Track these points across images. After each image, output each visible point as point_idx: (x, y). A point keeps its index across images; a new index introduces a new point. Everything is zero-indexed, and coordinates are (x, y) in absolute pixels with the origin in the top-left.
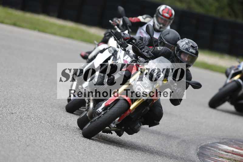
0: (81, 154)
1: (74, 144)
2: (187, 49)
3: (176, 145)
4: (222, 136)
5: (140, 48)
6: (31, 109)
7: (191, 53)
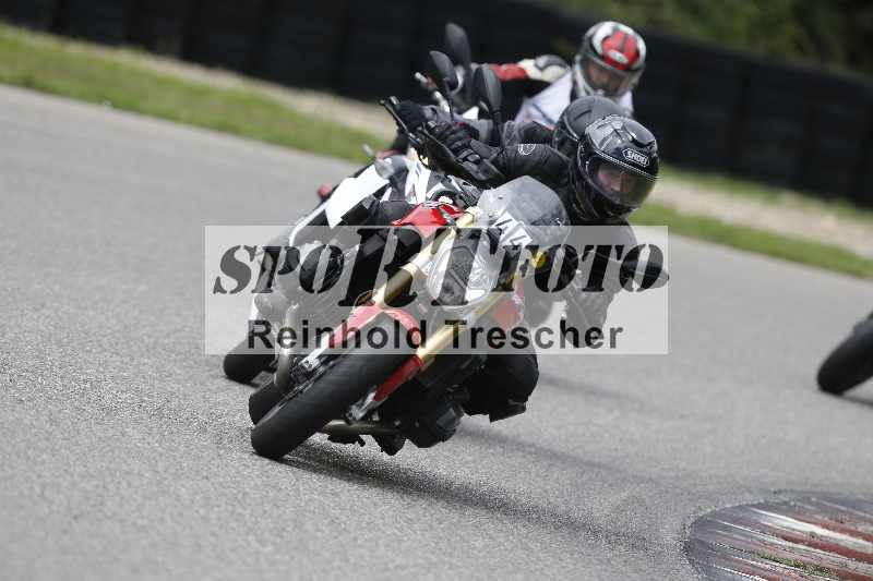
0: (270, 548)
1: (240, 510)
2: (618, 153)
4: (773, 484)
5: (453, 146)
7: (633, 164)
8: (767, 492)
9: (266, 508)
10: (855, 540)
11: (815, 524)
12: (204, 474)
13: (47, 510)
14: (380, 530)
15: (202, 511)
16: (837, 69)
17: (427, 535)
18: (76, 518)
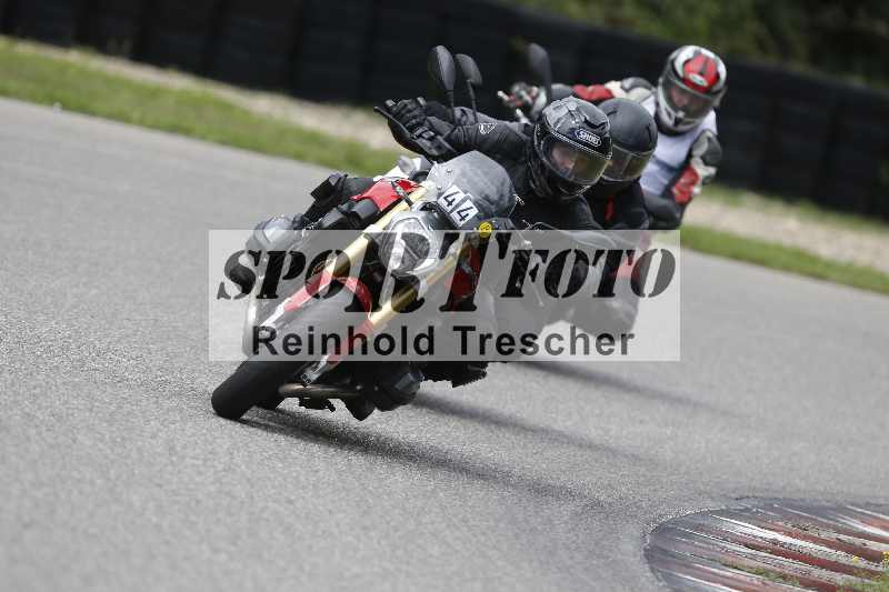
0: (223, 557)
1: (193, 518)
2: (572, 133)
3: (566, 522)
4: (734, 490)
5: (409, 124)
6: (38, 391)
7: (586, 144)
8: (728, 498)
9: (219, 516)
10: (817, 547)
11: (776, 530)
12: (157, 481)
15: (154, 520)
16: (799, 67)
17: (383, 543)
18: (26, 526)
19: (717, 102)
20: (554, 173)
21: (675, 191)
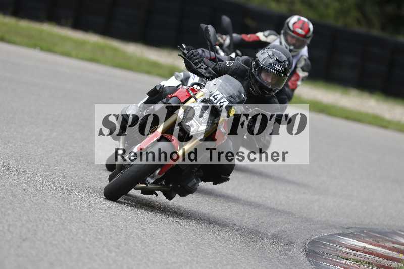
2: (270, 65)
5: (195, 62)
7: (277, 70)
8: (343, 228)
9: (111, 236)
10: (384, 250)
11: (365, 243)
12: (83, 220)
13: (10, 236)
14: (164, 245)
15: (82, 237)
16: (376, 32)
17: (186, 248)
18: (24, 240)
19: (308, 41)
20: (262, 84)
21: (289, 83)
